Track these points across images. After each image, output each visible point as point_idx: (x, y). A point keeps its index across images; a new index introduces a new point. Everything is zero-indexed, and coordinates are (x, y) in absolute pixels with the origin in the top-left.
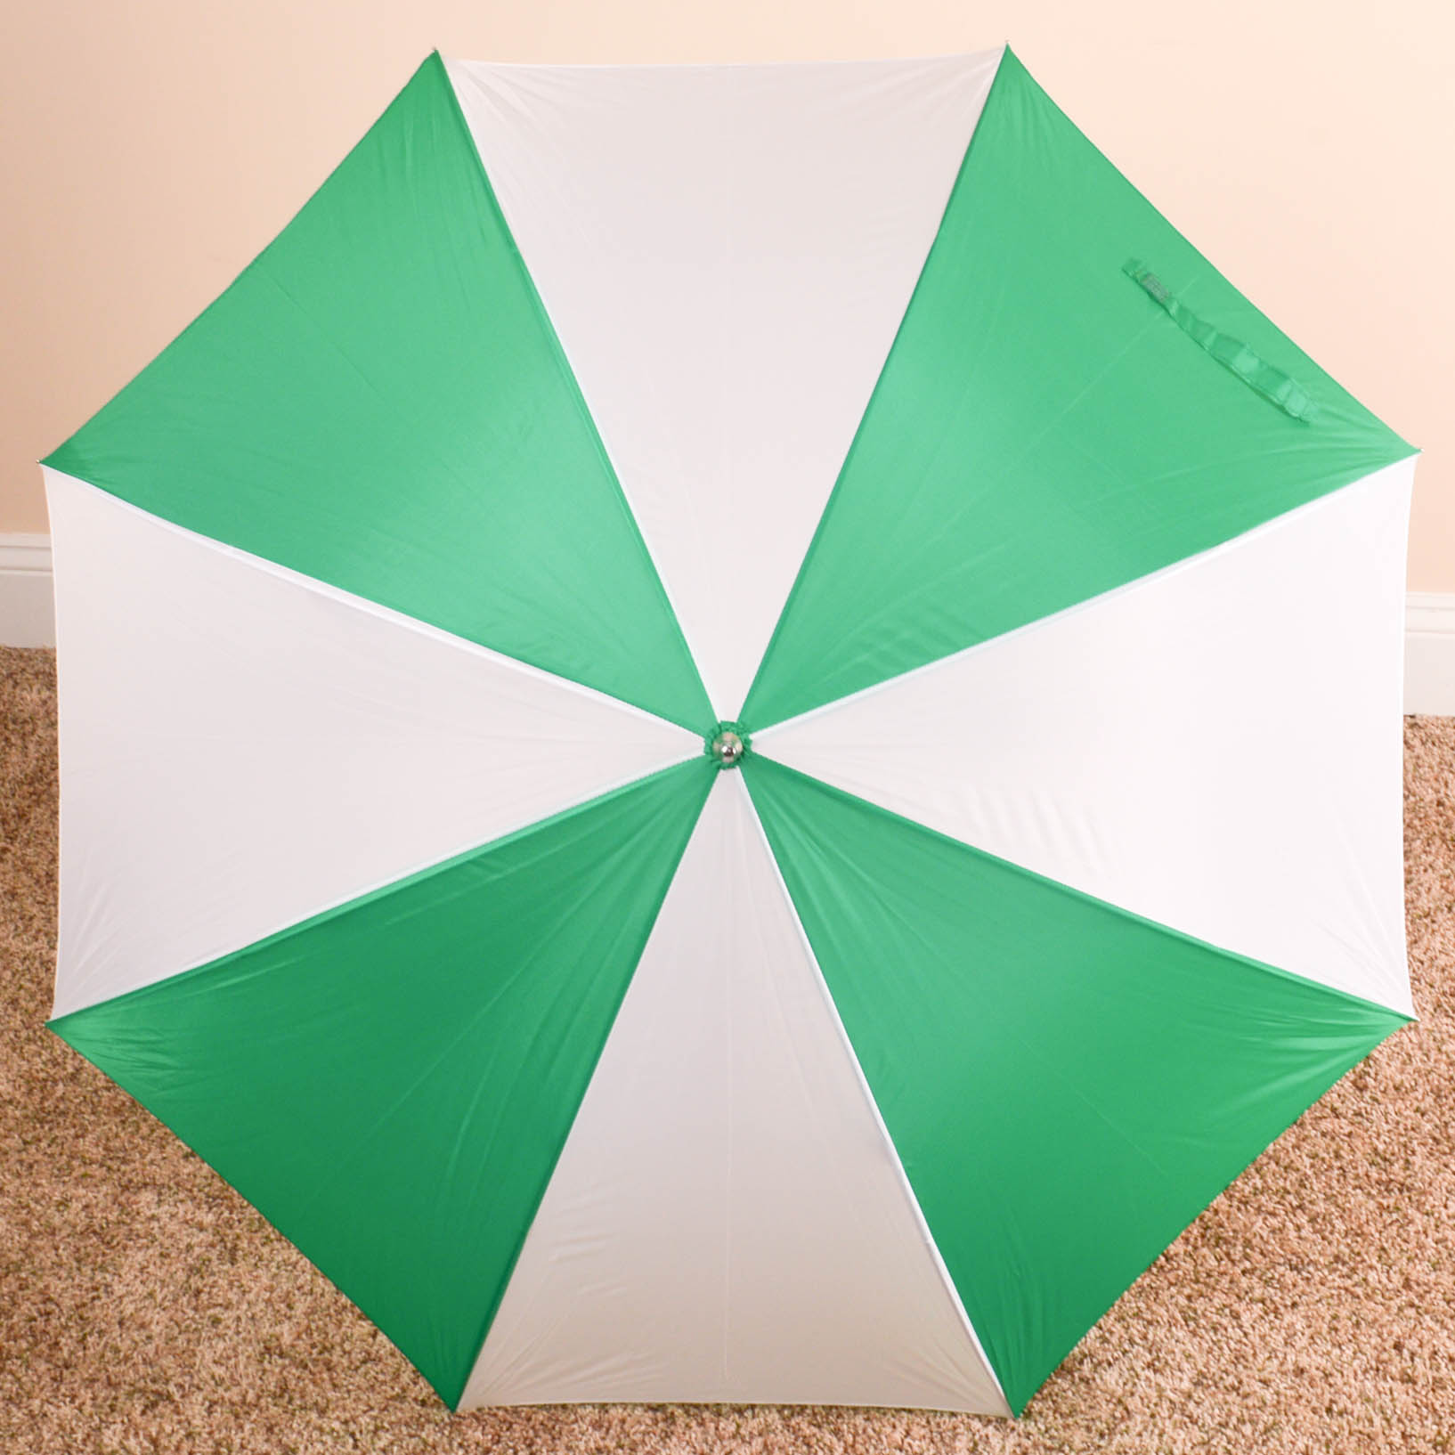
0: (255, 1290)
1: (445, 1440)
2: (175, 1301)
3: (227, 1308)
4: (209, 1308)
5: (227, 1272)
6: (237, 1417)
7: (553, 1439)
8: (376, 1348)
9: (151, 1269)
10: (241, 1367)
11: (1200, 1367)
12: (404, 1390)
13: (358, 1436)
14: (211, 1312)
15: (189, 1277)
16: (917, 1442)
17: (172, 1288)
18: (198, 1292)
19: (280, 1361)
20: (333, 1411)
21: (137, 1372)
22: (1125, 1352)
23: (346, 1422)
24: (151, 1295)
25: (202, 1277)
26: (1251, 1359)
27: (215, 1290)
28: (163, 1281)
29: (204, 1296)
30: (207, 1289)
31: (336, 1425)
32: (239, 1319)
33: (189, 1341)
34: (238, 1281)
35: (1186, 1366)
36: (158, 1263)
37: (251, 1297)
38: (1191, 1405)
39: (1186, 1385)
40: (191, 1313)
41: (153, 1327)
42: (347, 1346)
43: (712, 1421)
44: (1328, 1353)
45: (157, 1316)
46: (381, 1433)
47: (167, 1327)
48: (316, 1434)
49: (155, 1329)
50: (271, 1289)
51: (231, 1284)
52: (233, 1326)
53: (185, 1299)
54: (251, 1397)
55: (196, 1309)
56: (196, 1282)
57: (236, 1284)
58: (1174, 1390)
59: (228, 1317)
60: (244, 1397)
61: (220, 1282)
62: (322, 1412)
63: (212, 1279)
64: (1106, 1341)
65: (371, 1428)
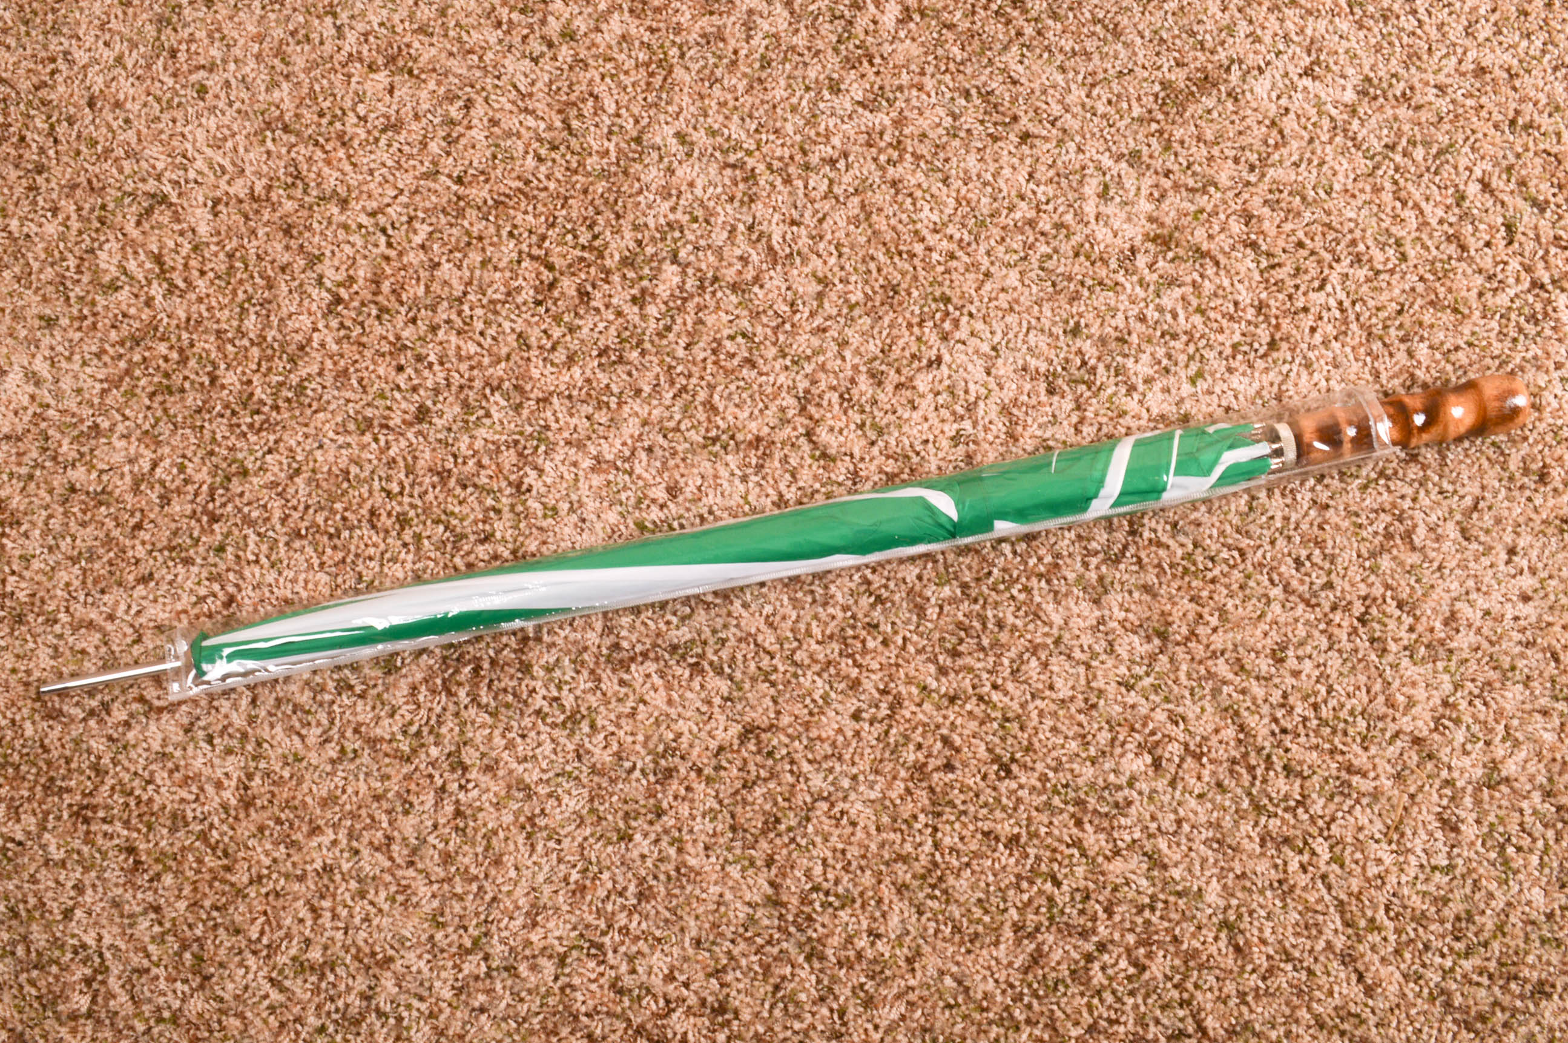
0: (242, 42)
1: (492, 230)
2: (149, 67)
3: (211, 71)
4: (190, 72)
5: (203, 20)
6: (247, 218)
7: (618, 217)
8: (395, 107)
9: (113, 24)
10: (241, 150)
11: (1366, 70)
12: (434, 163)
13: (390, 232)
14: (193, 78)
15: (159, 31)
16: (1042, 188)
17: (142, 49)
18: (173, 53)
19: (285, 137)
20: (357, 199)
21: (121, 171)
22: (1278, 54)
23: (373, 214)
24: (119, 60)
25: (175, 30)
26: (1425, 57)
27: (193, 47)
28: (130, 40)
29: (182, 56)
30: (184, 47)
31: (364, 219)
32: (227, 84)
33: (174, 121)
34: (219, 30)
35: (1350, 71)
36: (121, 15)
37: (237, 51)
38: (1355, 124)
39: (1350, 96)
40: (170, 82)
41: (128, 106)
42: (361, 109)
43: (800, 177)
44: (1515, 46)
45: (131, 91)
46: (417, 225)
47: (145, 105)
48: (341, 234)
49: (133, 107)
50: (260, 38)
51: (210, 36)
52: (223, 95)
53: (160, 62)
54: (259, 189)
55: (175, 75)
56: (169, 38)
57: (217, 35)
58: (1336, 104)
59: (214, 82)
60: (252, 189)
61: (198, 34)
62: (344, 203)
63: (188, 31)
64: (1258, 40)
65: (404, 219)
